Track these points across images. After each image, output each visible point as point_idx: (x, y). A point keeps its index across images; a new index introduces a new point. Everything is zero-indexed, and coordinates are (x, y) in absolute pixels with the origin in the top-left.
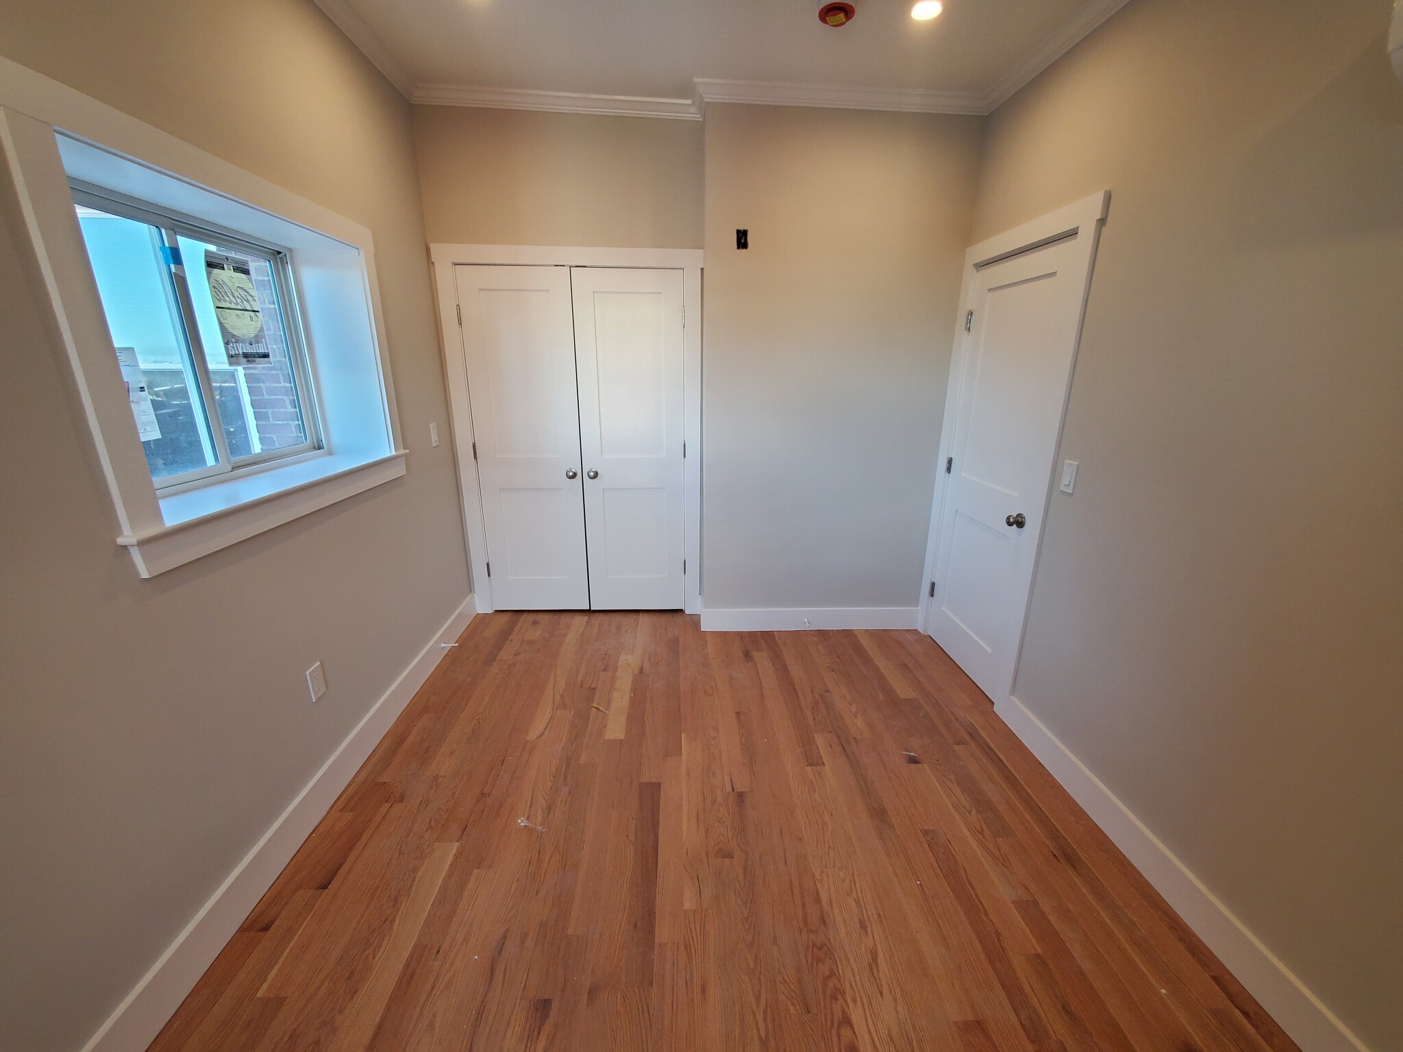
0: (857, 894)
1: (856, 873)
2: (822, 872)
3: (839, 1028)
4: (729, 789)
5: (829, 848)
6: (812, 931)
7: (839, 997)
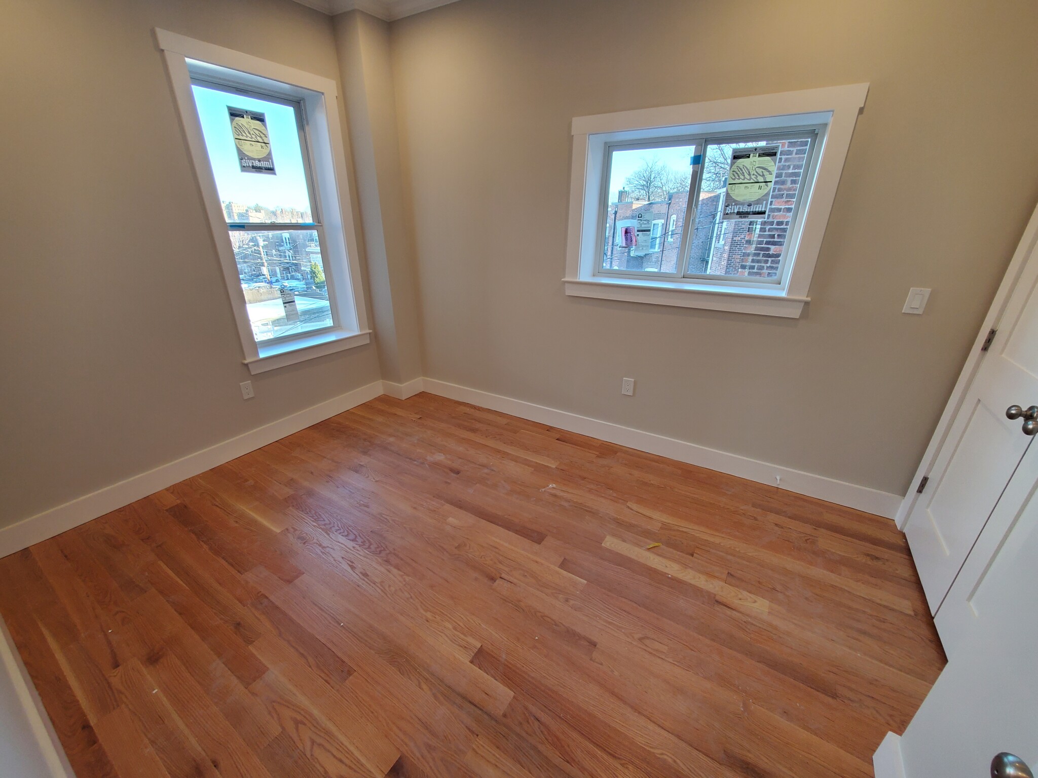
0: (378, 587)
1: (385, 596)
2: (405, 581)
3: (356, 536)
4: (503, 575)
5: (411, 597)
6: (389, 554)
7: (361, 544)
